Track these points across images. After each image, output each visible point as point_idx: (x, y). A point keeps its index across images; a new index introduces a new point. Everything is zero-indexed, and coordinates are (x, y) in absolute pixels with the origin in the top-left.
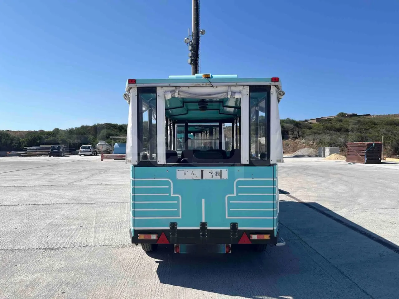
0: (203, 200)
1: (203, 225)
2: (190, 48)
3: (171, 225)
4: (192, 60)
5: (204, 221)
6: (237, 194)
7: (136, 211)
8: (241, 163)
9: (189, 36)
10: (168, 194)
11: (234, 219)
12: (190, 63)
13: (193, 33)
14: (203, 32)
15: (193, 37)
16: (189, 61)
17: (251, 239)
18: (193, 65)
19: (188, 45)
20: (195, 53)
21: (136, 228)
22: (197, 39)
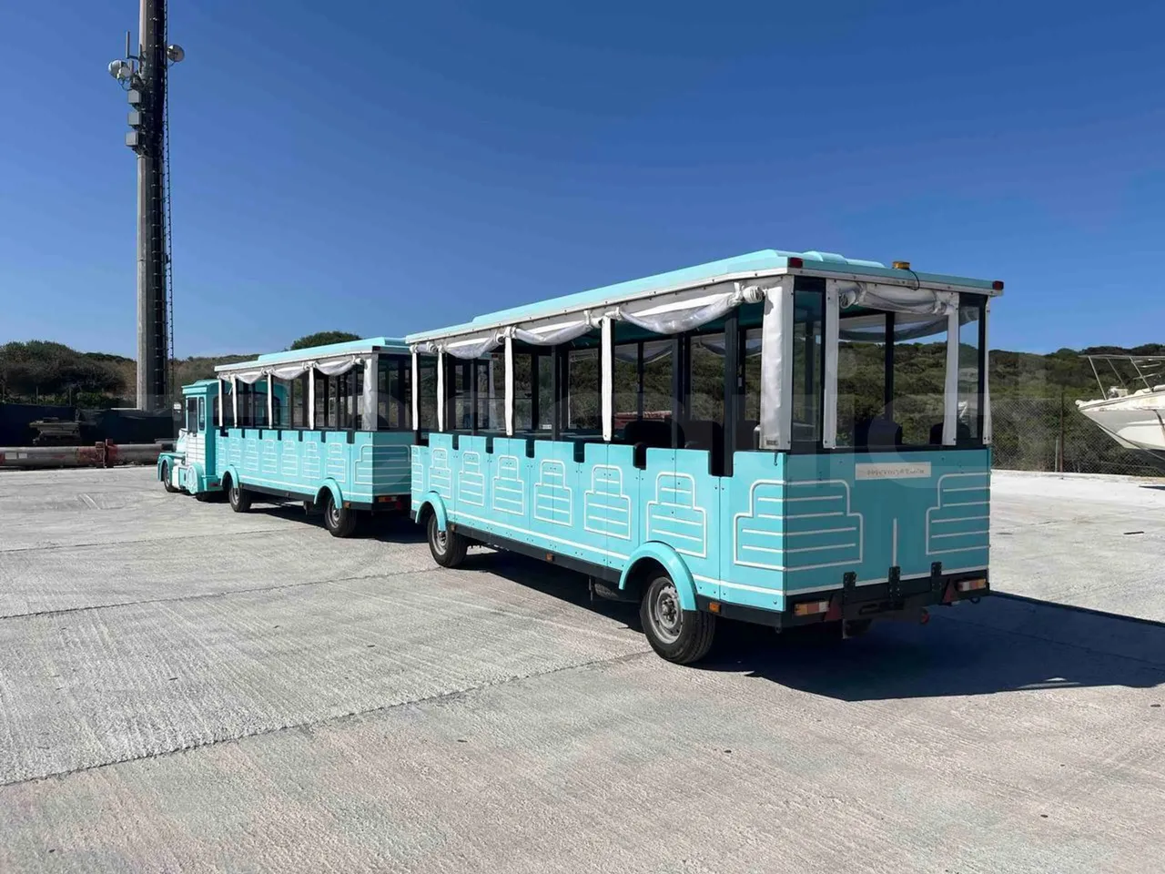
0: (895, 521)
1: (895, 572)
2: (135, 96)
3: (845, 579)
4: (140, 137)
5: (894, 565)
6: (941, 505)
7: (790, 553)
8: (944, 444)
9: (129, 57)
10: (841, 513)
11: (938, 554)
12: (135, 148)
13: (144, 50)
14: (177, 53)
15: (144, 63)
16: (132, 138)
17: (961, 590)
18: (146, 153)
19: (127, 85)
20: (150, 115)
21: (790, 593)
22: (159, 70)
